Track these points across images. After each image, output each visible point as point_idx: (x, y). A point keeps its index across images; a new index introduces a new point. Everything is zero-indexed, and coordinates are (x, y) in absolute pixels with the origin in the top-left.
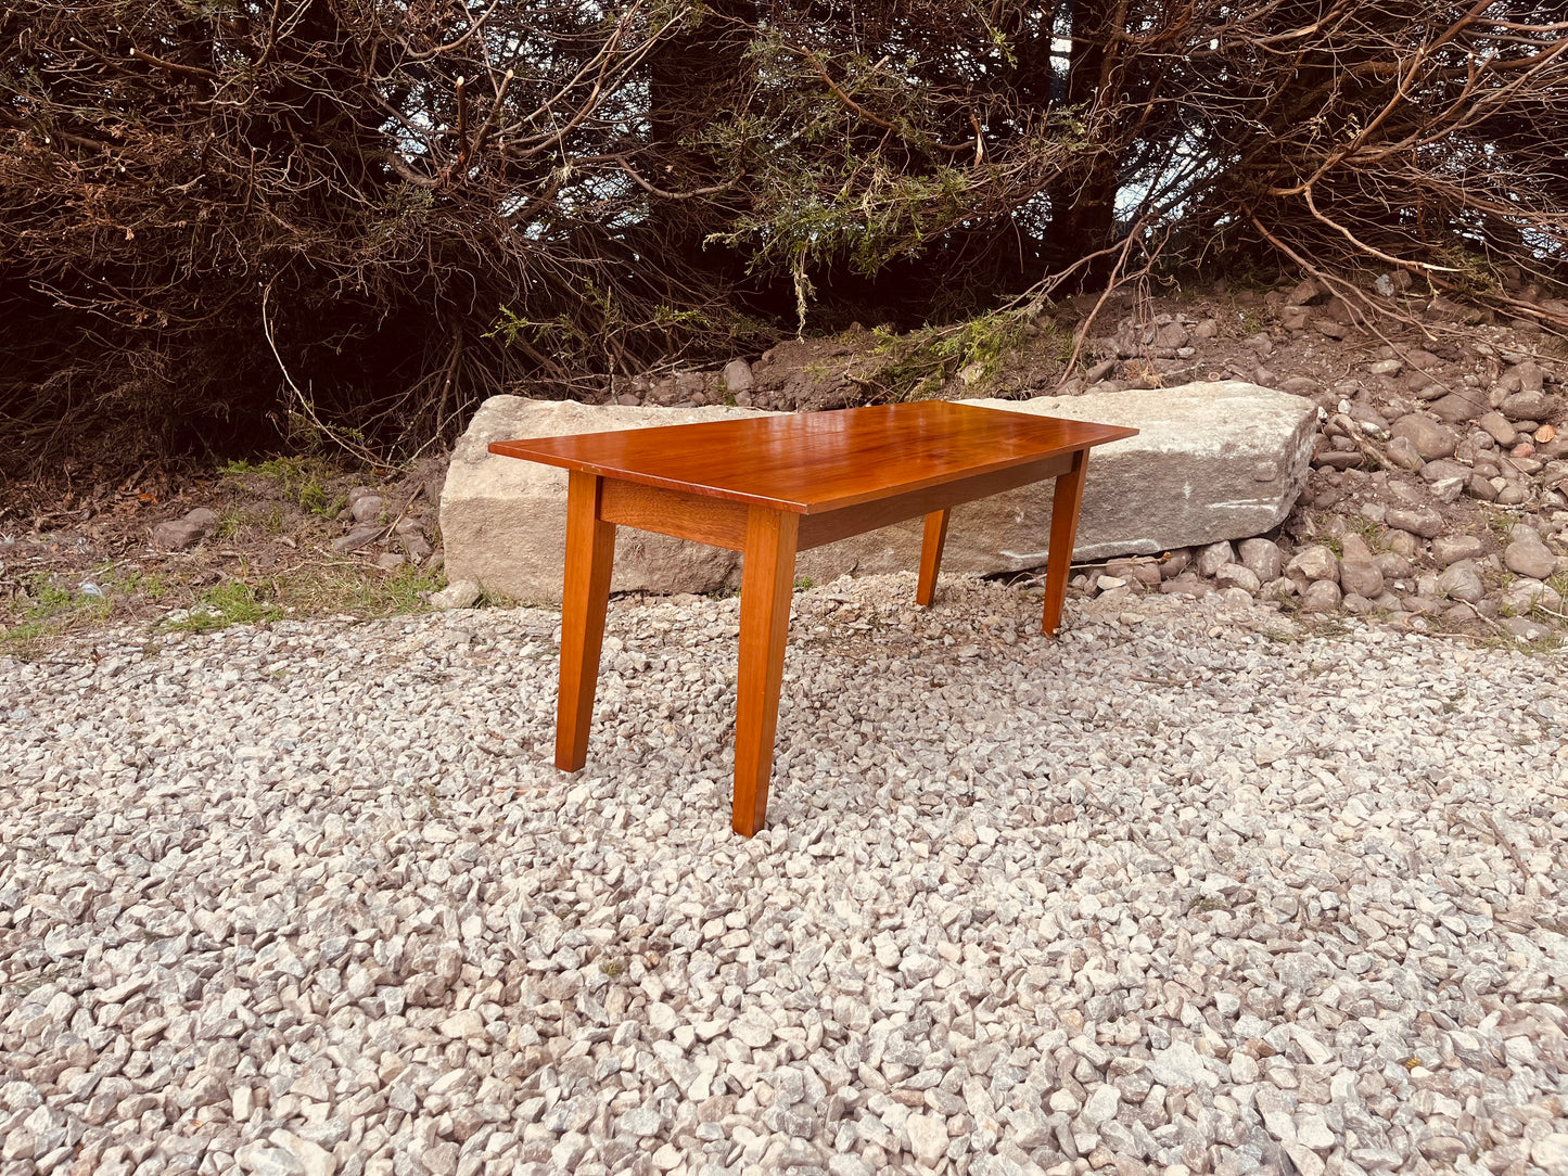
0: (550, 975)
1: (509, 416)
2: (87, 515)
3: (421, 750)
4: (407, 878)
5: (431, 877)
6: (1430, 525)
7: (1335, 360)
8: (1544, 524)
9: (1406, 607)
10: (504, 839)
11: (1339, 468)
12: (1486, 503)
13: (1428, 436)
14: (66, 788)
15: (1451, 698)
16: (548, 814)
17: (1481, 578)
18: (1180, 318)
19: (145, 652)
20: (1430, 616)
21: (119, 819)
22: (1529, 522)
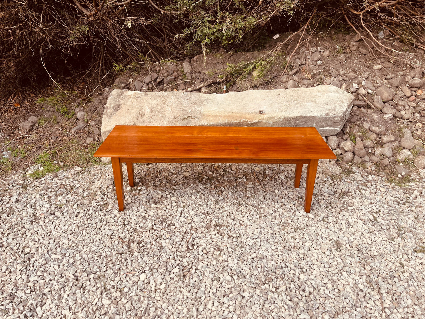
3: (101, 251)
6: (381, 132)
7: (363, 65)
8: (414, 128)
9: (371, 161)
10: (124, 301)
11: (359, 107)
12: (398, 119)
13: (386, 95)
14: (8, 276)
15: (376, 213)
16: (135, 287)
17: (393, 150)
18: (319, 49)
19: (23, 188)
20: (377, 164)
21: (23, 294)
22: (410, 128)
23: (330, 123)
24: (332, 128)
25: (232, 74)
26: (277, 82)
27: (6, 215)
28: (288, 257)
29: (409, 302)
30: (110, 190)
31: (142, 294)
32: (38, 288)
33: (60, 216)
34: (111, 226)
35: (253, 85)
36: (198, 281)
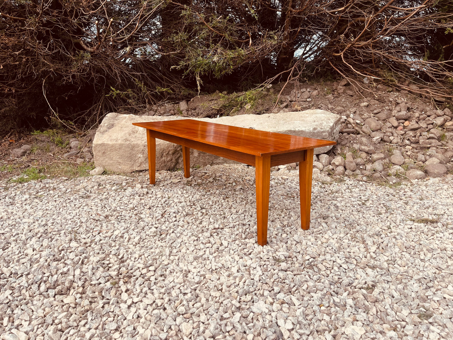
0: (96, 285)
1: (114, 119)
3: (76, 219)
4: (63, 258)
5: (70, 257)
6: (371, 150)
7: (350, 102)
8: (403, 150)
9: (362, 174)
10: (93, 246)
11: (349, 133)
12: (388, 143)
13: (374, 125)
15: (365, 201)
16: (107, 239)
18: (308, 90)
19: (5, 189)
20: (368, 176)
22: (399, 149)
28: (272, 225)
29: (397, 250)
30: (95, 188)
32: (3, 238)
33: (39, 201)
34: (90, 206)
36: (175, 236)
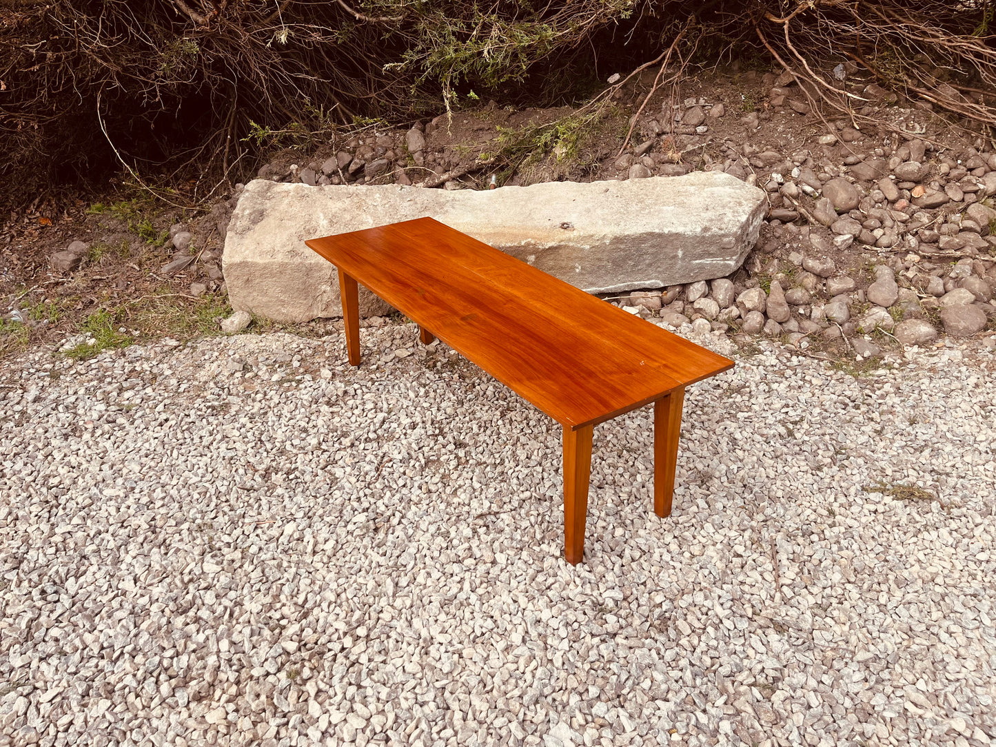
0: (261, 679)
1: (263, 197)
2: (8, 239)
3: (207, 485)
4: (192, 604)
6: (827, 270)
7: (796, 134)
8: (900, 264)
9: (801, 330)
10: (248, 567)
11: (784, 221)
12: (868, 247)
13: (843, 197)
14: (12, 525)
15: (795, 423)
16: (272, 545)
17: (849, 308)
18: (702, 101)
19: (51, 377)
20: (813, 337)
21: (41, 555)
22: (890, 264)
23: (713, 249)
24: (718, 261)
25: (508, 152)
26: (607, 170)
27: (12, 424)
28: (596, 500)
29: (837, 577)
30: (236, 381)
31: (286, 558)
32: (72, 545)
33: (127, 424)
34: (231, 442)
35: (556, 176)
36: (404, 537)
